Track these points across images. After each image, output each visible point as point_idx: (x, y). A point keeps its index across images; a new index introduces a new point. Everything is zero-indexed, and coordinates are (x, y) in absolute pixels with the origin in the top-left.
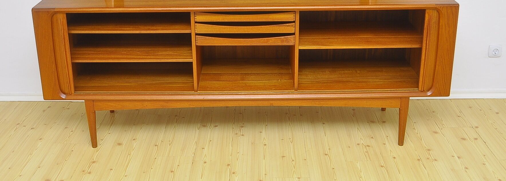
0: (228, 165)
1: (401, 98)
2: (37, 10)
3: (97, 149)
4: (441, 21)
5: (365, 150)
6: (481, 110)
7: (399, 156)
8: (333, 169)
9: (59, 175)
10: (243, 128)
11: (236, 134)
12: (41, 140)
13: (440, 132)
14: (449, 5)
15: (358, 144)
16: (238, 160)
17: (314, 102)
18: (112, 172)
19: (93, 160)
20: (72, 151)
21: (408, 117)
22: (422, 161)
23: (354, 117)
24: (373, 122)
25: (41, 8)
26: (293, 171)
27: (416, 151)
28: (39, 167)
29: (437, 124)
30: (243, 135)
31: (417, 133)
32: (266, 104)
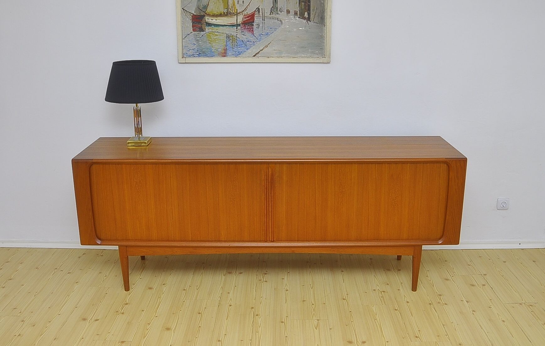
0: (252, 308)
1: (414, 246)
2: (76, 161)
3: (129, 292)
4: (451, 173)
5: (381, 295)
6: (490, 259)
7: (412, 300)
8: (351, 312)
9: (95, 315)
10: (267, 275)
11: (260, 280)
12: (77, 283)
13: (451, 280)
14: (458, 158)
15: (374, 290)
16: (262, 304)
17: (333, 249)
18: (144, 313)
19: (126, 302)
20: (106, 294)
21: (421, 264)
22: (433, 305)
23: (371, 265)
24: (389, 270)
25: (81, 159)
26: (312, 314)
27: (428, 296)
28: (76, 307)
29: (448, 272)
30: (266, 281)
31: (429, 280)
32: (288, 251)
